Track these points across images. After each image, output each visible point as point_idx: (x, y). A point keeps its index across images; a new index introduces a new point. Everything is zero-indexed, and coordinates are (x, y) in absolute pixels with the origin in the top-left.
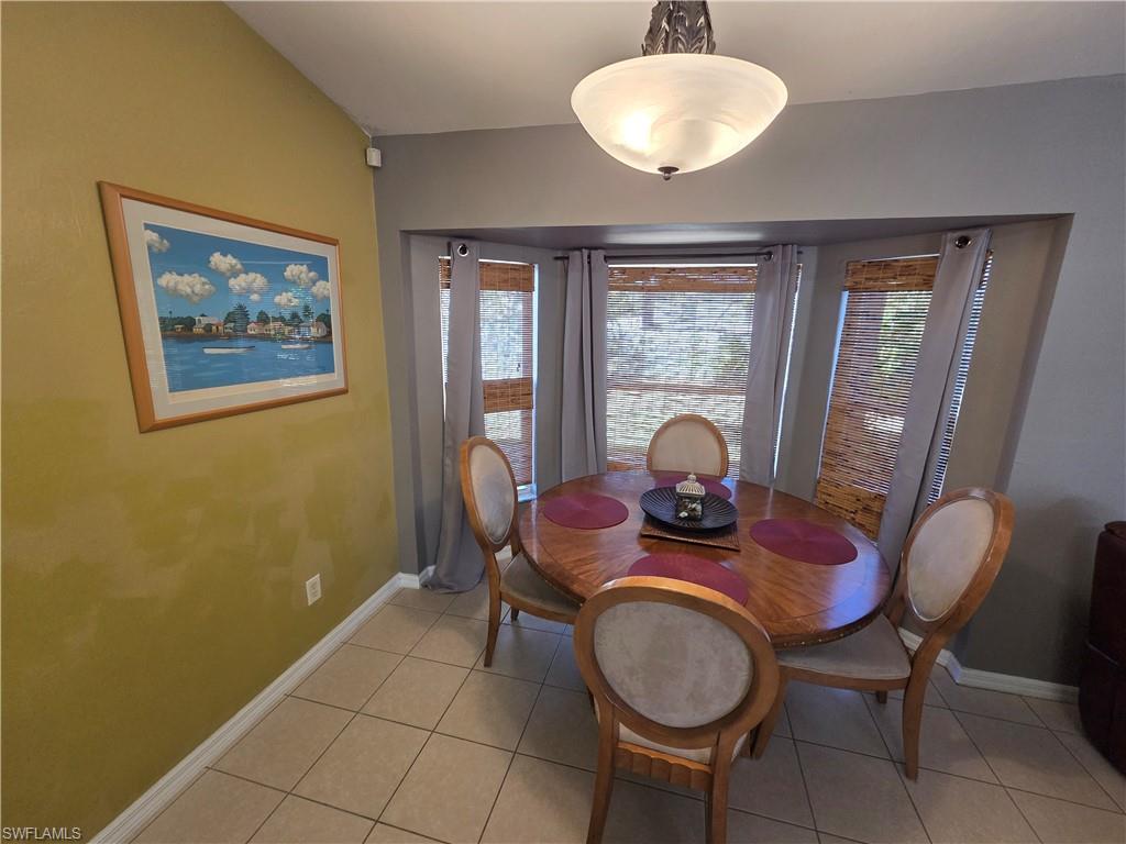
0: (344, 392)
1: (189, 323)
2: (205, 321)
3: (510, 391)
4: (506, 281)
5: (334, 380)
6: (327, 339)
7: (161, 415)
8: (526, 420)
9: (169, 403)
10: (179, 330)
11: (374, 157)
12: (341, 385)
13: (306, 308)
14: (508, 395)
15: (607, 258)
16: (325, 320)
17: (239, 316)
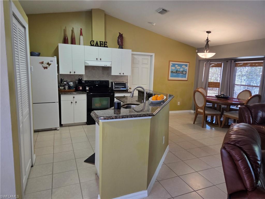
0: (187, 81)
1: (173, 71)
2: (174, 71)
3: (215, 84)
5: (186, 79)
6: (186, 74)
7: (169, 79)
8: (219, 90)
9: (170, 78)
10: (172, 72)
12: (187, 80)
13: (184, 71)
14: (215, 85)
15: (235, 61)
16: (186, 72)
17: (177, 71)
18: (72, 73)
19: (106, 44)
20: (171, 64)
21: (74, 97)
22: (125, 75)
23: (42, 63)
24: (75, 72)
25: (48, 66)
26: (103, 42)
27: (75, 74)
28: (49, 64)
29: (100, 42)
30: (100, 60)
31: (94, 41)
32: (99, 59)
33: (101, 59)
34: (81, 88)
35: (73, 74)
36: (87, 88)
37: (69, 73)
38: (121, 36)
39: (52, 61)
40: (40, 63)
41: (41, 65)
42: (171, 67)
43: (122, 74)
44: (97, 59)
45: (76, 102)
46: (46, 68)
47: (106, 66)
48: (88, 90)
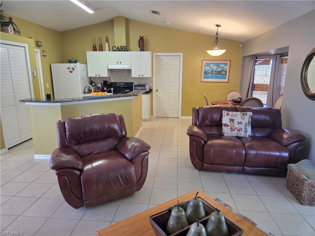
2: (208, 72)
4: (263, 63)
5: (226, 80)
6: (226, 74)
7: (202, 81)
9: (203, 80)
10: (206, 73)
11: (241, 46)
12: (227, 81)
14: (262, 88)
16: (226, 72)
17: (212, 71)
18: (98, 76)
19: (126, 48)
20: (204, 64)
22: (145, 76)
23: (69, 68)
24: (99, 75)
25: (73, 70)
26: (123, 46)
27: (100, 76)
28: (73, 69)
29: (121, 46)
31: (115, 46)
32: (119, 63)
33: (121, 63)
34: (105, 89)
37: (95, 76)
38: (142, 39)
39: (75, 67)
40: (67, 68)
41: (68, 70)
42: (205, 67)
43: (141, 76)
44: (117, 63)
46: (71, 72)
47: (124, 69)
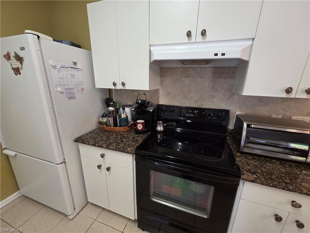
18: (119, 87)
21: (102, 156)
24: (123, 84)
25: (19, 64)
30: (200, 38)
32: (196, 36)
34: (139, 127)
35: (122, 88)
36: (160, 128)
37: (113, 87)
39: (24, 50)
44: (189, 34)
45: (108, 169)
46: (16, 71)
48: (160, 132)
